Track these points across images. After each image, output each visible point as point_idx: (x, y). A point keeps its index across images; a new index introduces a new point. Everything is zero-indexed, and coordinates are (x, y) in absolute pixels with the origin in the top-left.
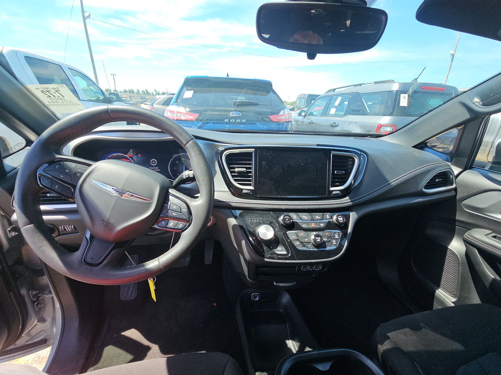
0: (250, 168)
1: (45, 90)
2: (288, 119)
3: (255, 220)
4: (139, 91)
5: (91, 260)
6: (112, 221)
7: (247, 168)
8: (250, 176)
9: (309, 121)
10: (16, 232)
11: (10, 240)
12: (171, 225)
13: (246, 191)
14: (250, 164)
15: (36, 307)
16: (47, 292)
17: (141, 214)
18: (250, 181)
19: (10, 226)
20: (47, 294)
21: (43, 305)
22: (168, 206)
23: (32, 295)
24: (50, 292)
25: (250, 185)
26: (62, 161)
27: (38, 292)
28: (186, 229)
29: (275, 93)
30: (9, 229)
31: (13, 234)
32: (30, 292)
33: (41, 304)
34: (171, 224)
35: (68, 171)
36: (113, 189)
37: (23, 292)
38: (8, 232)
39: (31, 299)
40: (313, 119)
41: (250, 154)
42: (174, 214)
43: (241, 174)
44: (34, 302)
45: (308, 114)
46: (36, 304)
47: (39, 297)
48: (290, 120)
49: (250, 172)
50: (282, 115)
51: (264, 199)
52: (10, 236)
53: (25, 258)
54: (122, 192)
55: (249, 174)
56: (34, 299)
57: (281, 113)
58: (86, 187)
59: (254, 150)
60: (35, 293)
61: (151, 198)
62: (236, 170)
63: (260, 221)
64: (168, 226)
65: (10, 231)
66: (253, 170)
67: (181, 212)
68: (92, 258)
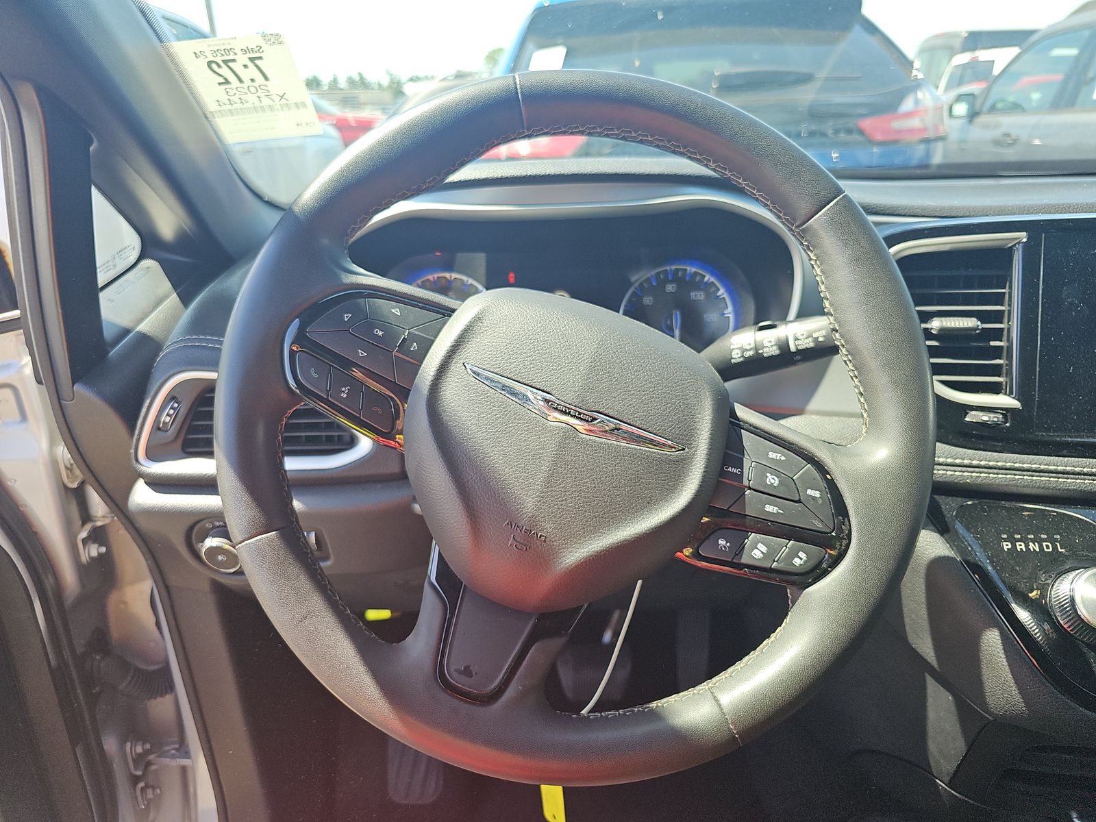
0: (998, 317)
1: (219, 60)
2: (936, 127)
3: (1033, 541)
4: (335, 80)
5: (463, 678)
6: (547, 527)
7: (983, 316)
8: (997, 352)
9: (997, 133)
10: (101, 545)
11: (83, 570)
12: (757, 554)
13: (985, 417)
14: (999, 300)
15: (140, 798)
16: (173, 749)
17: (651, 502)
18: (996, 371)
19: (84, 523)
20: (173, 757)
21: (158, 791)
22: (742, 472)
23: (132, 757)
24: (182, 749)
25: (994, 389)
26: (361, 296)
27: (148, 746)
28: (825, 573)
29: (871, 28)
30: (84, 534)
31: (94, 550)
32: (129, 744)
33: (154, 788)
34: (758, 550)
35: (380, 333)
36: (547, 401)
37: (110, 744)
38: (80, 545)
39: (130, 771)
40: (1009, 123)
41: (1002, 255)
42: (769, 508)
43: (950, 342)
44: (135, 780)
45: (986, 108)
46: (142, 789)
47: (149, 764)
48: (941, 132)
49: (998, 334)
50: (909, 115)
51: (1065, 452)
52: (84, 558)
53: (115, 632)
54: (580, 414)
55: (992, 343)
56: (136, 769)
57: (908, 105)
58: (454, 395)
59: (1023, 236)
60: (139, 749)
61: (685, 441)
62: (936, 324)
63: (1055, 547)
64: (745, 560)
65: (85, 541)
66: (1014, 325)
67: (799, 501)
68: (467, 672)
